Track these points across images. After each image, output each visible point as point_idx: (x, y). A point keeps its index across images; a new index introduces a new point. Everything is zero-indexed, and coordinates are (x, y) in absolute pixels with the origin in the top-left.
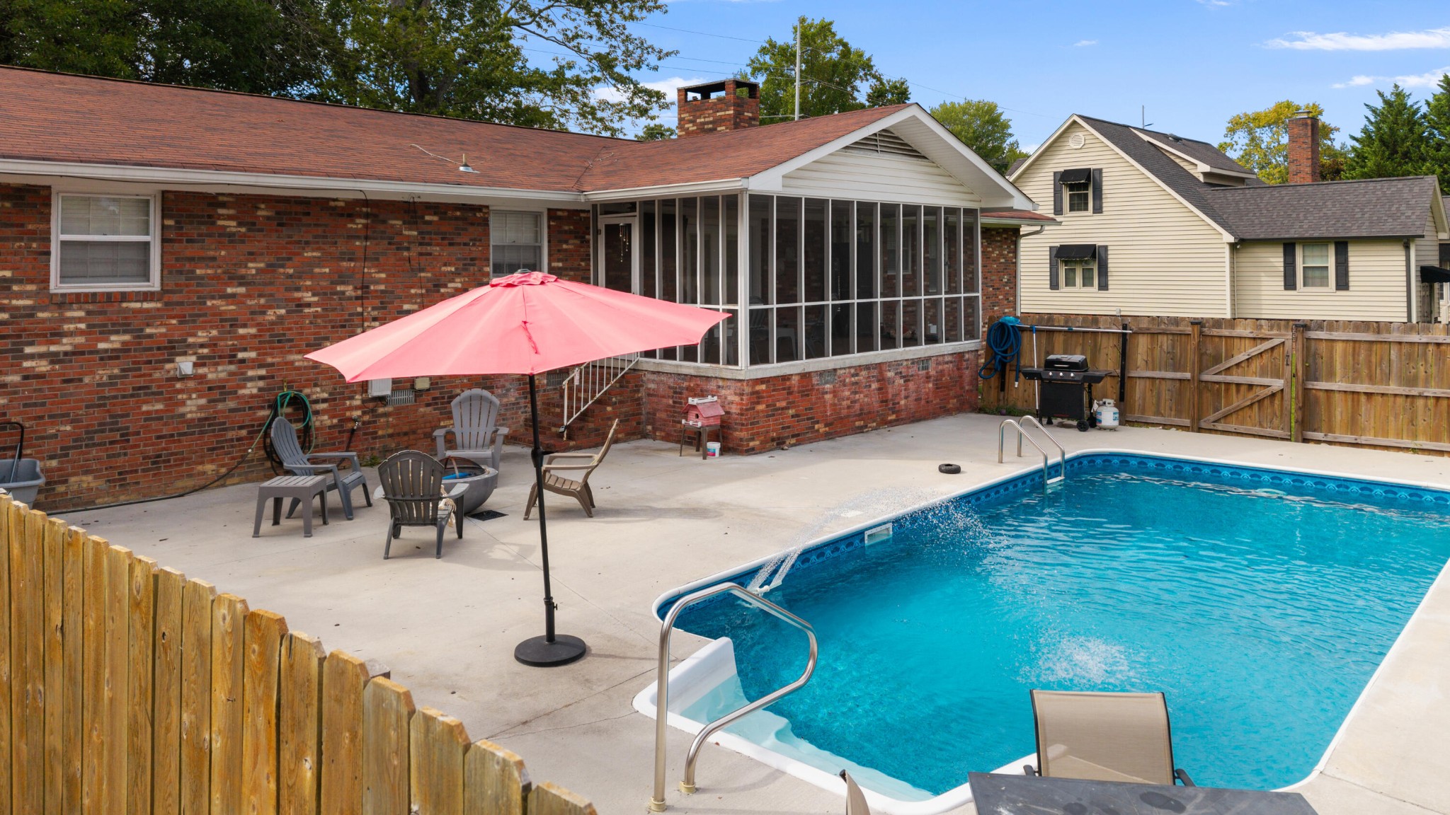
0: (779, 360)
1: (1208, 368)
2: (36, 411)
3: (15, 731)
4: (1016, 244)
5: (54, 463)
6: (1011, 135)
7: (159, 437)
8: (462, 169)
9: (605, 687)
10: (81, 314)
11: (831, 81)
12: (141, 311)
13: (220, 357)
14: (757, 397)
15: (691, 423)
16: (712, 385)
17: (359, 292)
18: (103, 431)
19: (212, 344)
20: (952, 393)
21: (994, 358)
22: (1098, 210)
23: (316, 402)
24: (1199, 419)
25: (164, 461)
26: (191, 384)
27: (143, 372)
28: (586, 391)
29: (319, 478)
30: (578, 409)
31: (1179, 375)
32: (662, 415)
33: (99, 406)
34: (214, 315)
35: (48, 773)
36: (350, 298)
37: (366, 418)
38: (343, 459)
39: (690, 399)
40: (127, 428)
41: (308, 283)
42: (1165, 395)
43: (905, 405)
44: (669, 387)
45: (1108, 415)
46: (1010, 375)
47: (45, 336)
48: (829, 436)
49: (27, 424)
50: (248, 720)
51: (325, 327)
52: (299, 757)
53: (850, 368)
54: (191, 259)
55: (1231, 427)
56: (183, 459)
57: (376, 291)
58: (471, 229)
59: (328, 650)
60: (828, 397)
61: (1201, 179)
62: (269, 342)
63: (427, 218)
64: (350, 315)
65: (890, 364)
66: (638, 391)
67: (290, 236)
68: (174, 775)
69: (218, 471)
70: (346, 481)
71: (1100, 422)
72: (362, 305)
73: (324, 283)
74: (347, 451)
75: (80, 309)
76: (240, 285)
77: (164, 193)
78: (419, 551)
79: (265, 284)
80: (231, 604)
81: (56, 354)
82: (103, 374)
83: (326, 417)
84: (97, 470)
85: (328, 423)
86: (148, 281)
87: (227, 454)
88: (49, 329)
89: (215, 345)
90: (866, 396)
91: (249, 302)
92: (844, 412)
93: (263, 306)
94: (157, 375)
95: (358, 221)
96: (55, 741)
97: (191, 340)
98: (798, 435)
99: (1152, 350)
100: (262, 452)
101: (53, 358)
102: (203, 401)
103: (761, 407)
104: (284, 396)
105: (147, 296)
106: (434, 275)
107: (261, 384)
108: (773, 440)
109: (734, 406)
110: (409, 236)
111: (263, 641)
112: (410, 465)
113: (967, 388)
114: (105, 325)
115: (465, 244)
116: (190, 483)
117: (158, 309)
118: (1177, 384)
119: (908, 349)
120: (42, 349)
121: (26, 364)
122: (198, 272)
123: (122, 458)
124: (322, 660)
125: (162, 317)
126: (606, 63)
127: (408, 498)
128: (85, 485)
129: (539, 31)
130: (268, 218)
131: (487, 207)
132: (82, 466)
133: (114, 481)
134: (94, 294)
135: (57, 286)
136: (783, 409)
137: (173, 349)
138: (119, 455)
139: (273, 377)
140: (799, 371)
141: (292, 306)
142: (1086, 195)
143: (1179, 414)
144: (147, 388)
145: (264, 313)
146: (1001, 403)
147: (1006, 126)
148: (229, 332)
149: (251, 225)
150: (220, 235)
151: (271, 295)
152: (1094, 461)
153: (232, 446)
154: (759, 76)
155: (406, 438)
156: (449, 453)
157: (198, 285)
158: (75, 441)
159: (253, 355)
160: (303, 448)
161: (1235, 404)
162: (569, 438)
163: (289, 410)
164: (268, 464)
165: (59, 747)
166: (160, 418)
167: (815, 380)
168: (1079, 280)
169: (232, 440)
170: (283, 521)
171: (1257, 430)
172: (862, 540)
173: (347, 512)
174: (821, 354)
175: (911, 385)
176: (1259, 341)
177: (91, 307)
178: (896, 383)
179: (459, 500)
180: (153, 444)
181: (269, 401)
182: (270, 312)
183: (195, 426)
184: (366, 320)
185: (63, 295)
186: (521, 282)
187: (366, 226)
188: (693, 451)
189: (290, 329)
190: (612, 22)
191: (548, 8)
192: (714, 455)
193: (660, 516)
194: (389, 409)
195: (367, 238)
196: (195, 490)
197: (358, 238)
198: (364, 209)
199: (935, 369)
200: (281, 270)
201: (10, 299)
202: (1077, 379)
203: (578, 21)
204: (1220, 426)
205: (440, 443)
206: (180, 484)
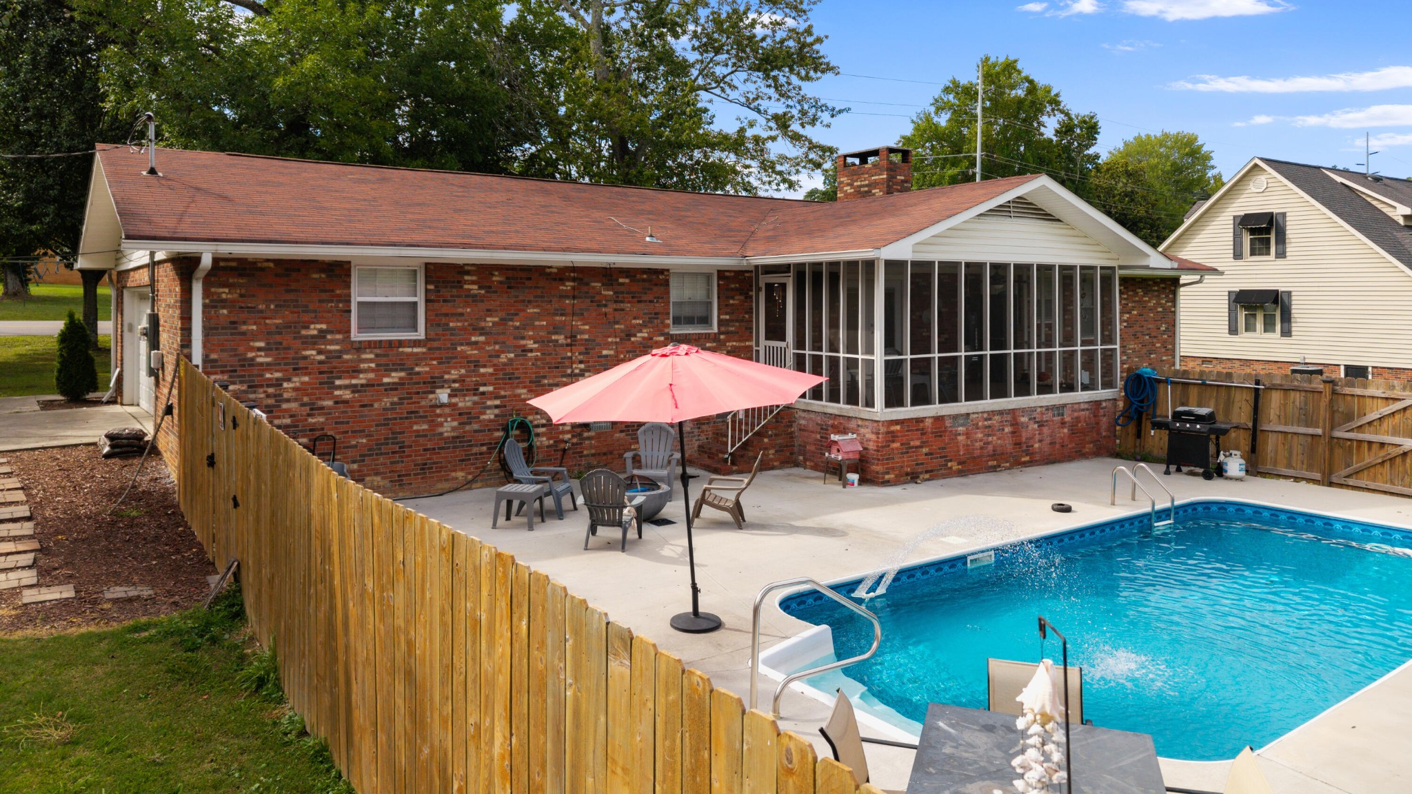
0: (913, 404)
1: (1340, 425)
2: (343, 428)
3: (377, 619)
4: (1174, 293)
5: (355, 466)
6: (1213, 167)
7: (425, 450)
8: (648, 239)
9: (730, 650)
10: (372, 356)
11: (1016, 117)
12: (412, 354)
13: (467, 390)
14: (892, 436)
15: (833, 456)
16: (853, 424)
17: (569, 341)
18: (387, 444)
19: (461, 380)
20: (1088, 439)
21: (1130, 407)
22: (1281, 254)
23: (537, 426)
24: (1331, 473)
25: (429, 468)
26: (447, 410)
27: (413, 400)
28: (747, 424)
29: (539, 486)
30: (740, 439)
31: (1311, 431)
32: (811, 448)
33: (384, 425)
34: (463, 358)
35: (396, 639)
36: (562, 345)
37: (575, 440)
38: (557, 473)
39: (832, 436)
40: (404, 442)
41: (531, 333)
42: (1298, 449)
43: (1040, 448)
44: (817, 424)
45: (1235, 465)
46: (1147, 424)
47: (348, 372)
48: (961, 473)
49: (337, 437)
50: (498, 604)
51: (543, 368)
52: (520, 619)
53: (982, 412)
54: (446, 315)
55: (1362, 483)
56: (442, 467)
57: (581, 340)
58: (655, 289)
59: (533, 569)
60: (960, 438)
61: (1401, 221)
62: (503, 379)
63: (621, 280)
64: (562, 358)
65: (1023, 410)
66: (791, 426)
67: (517, 297)
68: (463, 633)
69: (466, 477)
70: (559, 490)
71: (1226, 471)
72: (571, 351)
73: (542, 334)
74: (560, 466)
75: (371, 352)
76: (481, 334)
77: (427, 264)
78: (609, 546)
79: (498, 334)
80: (490, 549)
81: (355, 386)
82: (387, 401)
83: (544, 439)
84: (383, 473)
85: (546, 443)
86: (416, 331)
87: (472, 464)
88: (351, 367)
89: (464, 381)
90: (999, 439)
91: (487, 348)
92: (977, 453)
93: (498, 351)
94: (423, 403)
95: (568, 284)
96: (400, 622)
97: (446, 377)
98: (932, 471)
99: (1285, 405)
100: (498, 464)
101: (354, 389)
102: (455, 424)
103: (896, 445)
104: (513, 422)
105: (416, 343)
106: (627, 327)
107: (497, 411)
108: (907, 474)
109: (871, 443)
110: (605, 296)
111: (504, 566)
112: (602, 481)
113: (1104, 434)
114: (388, 365)
115: (650, 302)
116: (446, 485)
117: (424, 353)
118: (1309, 439)
119: (1041, 396)
120: (346, 382)
121: (337, 393)
122: (451, 324)
123: (400, 465)
124: (530, 574)
125: (426, 359)
126: (782, 122)
127: (601, 505)
128: (375, 483)
129: (723, 95)
130: (501, 282)
131: (668, 270)
132: (374, 469)
133: (395, 481)
134: (381, 341)
135: (356, 336)
136: (917, 447)
137: (434, 383)
138: (398, 462)
139: (505, 406)
140: (931, 415)
141: (519, 351)
142: (1269, 239)
143: (1310, 468)
144: (417, 412)
145: (498, 356)
146: (1138, 450)
147: (1208, 157)
148: (474, 371)
149: (488, 288)
150: (467, 296)
151: (504, 343)
152: (1209, 509)
153: (476, 459)
154: (943, 115)
155: (605, 458)
156: (636, 472)
157: (452, 334)
158: (369, 450)
159: (491, 388)
160: (527, 463)
161: (1366, 462)
162: (733, 463)
163: (517, 432)
164: (502, 474)
165: (402, 625)
166: (426, 436)
167: (948, 423)
168: (1259, 325)
169: (476, 454)
170: (513, 518)
171: (1388, 487)
172: (965, 563)
173: (559, 514)
174: (954, 399)
175: (1046, 430)
176: (1391, 401)
177: (378, 351)
178: (1030, 428)
179: (639, 509)
180: (421, 455)
181: (502, 425)
182: (503, 356)
183: (449, 443)
184: (575, 363)
185: (360, 342)
186: (672, 353)
187: (573, 288)
188: (836, 480)
189: (517, 369)
190: (789, 84)
191: (732, 72)
192: (853, 484)
193: (796, 532)
194: (592, 434)
195: (574, 298)
196: (450, 491)
197: (567, 297)
198: (572, 275)
199: (1070, 415)
200: (511, 323)
201: (326, 345)
202: (1203, 430)
203: (759, 83)
204: (1351, 482)
205: (629, 463)
206: (439, 486)
